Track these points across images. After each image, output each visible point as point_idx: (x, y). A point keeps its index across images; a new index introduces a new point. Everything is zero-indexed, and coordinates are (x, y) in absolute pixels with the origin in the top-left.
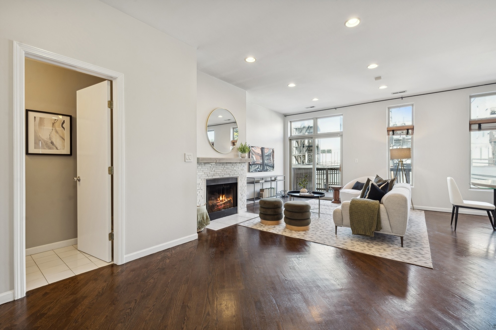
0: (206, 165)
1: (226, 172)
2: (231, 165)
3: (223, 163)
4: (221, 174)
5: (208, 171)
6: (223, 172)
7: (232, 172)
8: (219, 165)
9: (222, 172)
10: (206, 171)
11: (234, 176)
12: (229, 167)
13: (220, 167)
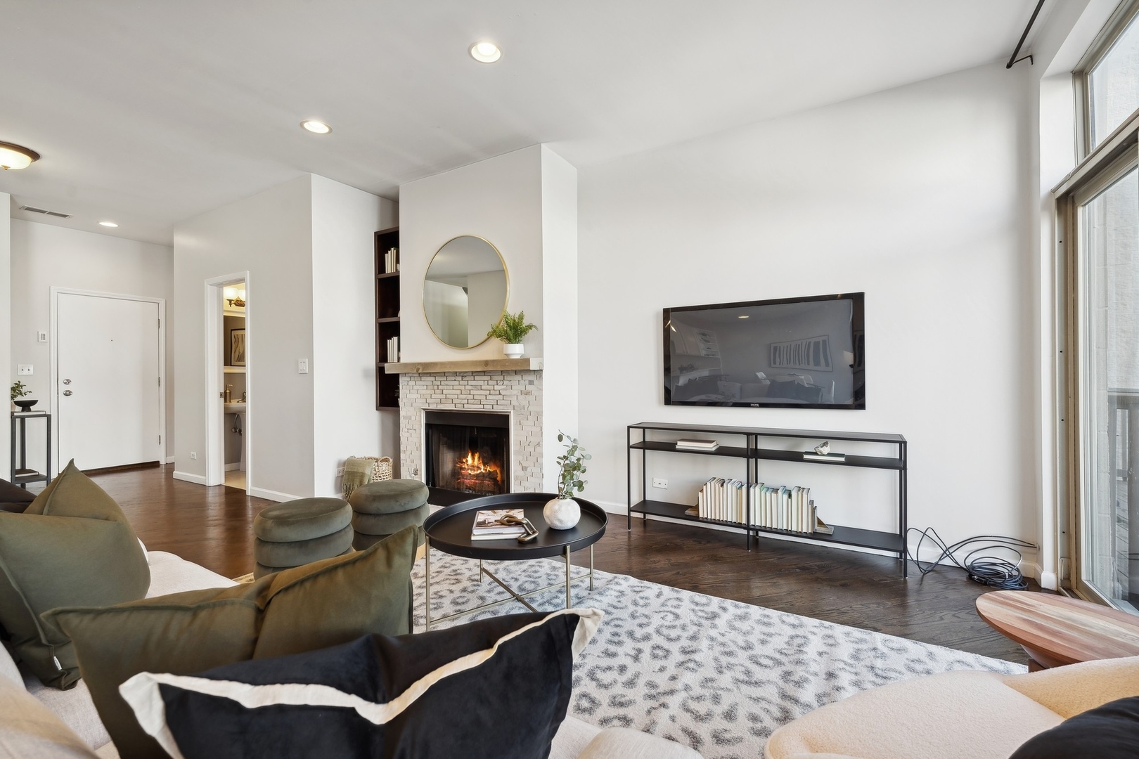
0: (423, 378)
1: (471, 397)
2: (488, 378)
3: (463, 375)
4: (458, 401)
5: (429, 392)
6: (464, 397)
7: (490, 397)
8: (453, 378)
9: (460, 397)
10: (424, 392)
11: (498, 409)
12: (481, 383)
13: (457, 383)
